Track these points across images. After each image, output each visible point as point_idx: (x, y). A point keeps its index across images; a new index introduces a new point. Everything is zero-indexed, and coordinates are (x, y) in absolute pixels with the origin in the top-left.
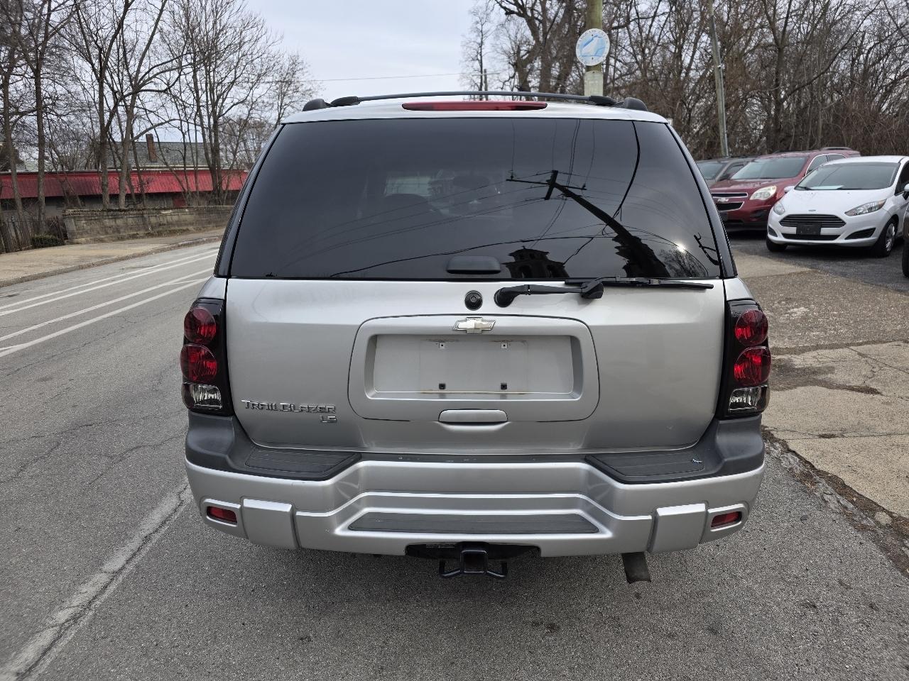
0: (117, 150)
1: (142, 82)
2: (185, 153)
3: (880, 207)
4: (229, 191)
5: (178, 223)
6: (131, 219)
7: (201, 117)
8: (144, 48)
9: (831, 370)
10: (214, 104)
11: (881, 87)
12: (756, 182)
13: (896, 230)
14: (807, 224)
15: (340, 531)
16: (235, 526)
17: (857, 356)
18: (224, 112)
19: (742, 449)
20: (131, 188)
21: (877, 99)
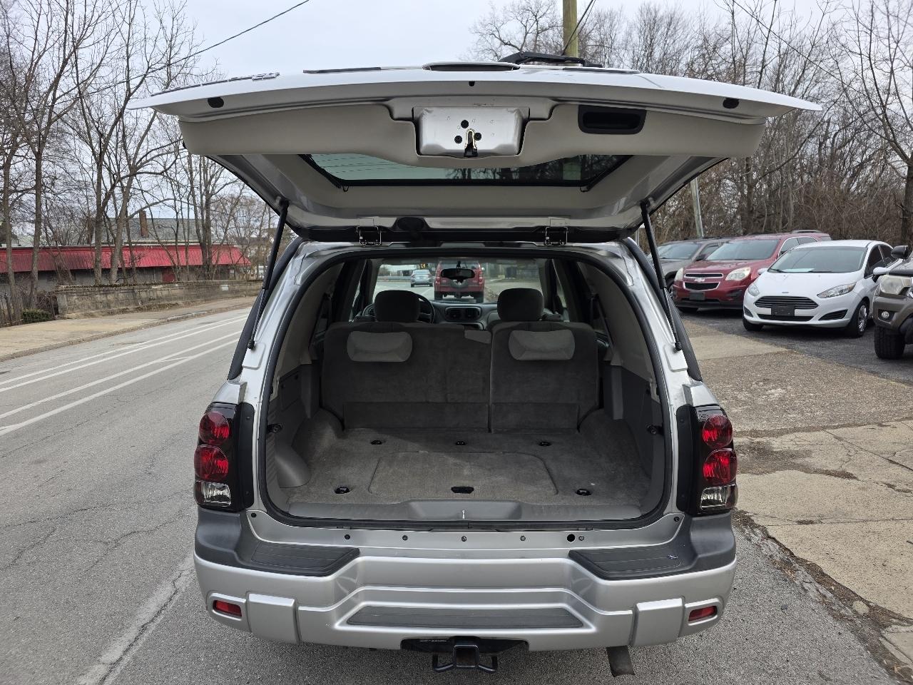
0: (111, 226)
1: (139, 164)
2: (177, 229)
3: (851, 289)
4: (218, 266)
5: (168, 298)
6: (122, 294)
7: (194, 196)
8: (143, 133)
9: (808, 453)
10: (207, 183)
11: (849, 169)
12: (732, 264)
13: (868, 312)
14: (782, 305)
15: (338, 626)
16: (239, 620)
17: (833, 439)
18: (216, 190)
19: (715, 545)
20: (123, 262)
21: (845, 181)
